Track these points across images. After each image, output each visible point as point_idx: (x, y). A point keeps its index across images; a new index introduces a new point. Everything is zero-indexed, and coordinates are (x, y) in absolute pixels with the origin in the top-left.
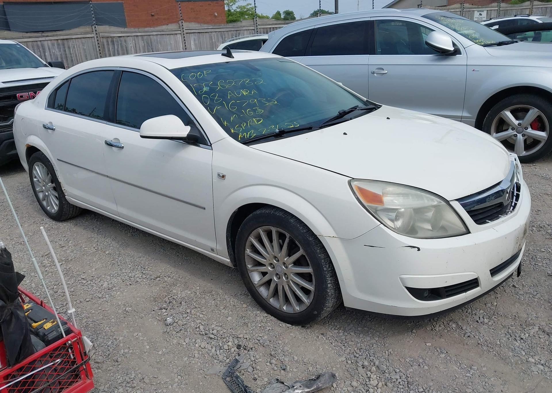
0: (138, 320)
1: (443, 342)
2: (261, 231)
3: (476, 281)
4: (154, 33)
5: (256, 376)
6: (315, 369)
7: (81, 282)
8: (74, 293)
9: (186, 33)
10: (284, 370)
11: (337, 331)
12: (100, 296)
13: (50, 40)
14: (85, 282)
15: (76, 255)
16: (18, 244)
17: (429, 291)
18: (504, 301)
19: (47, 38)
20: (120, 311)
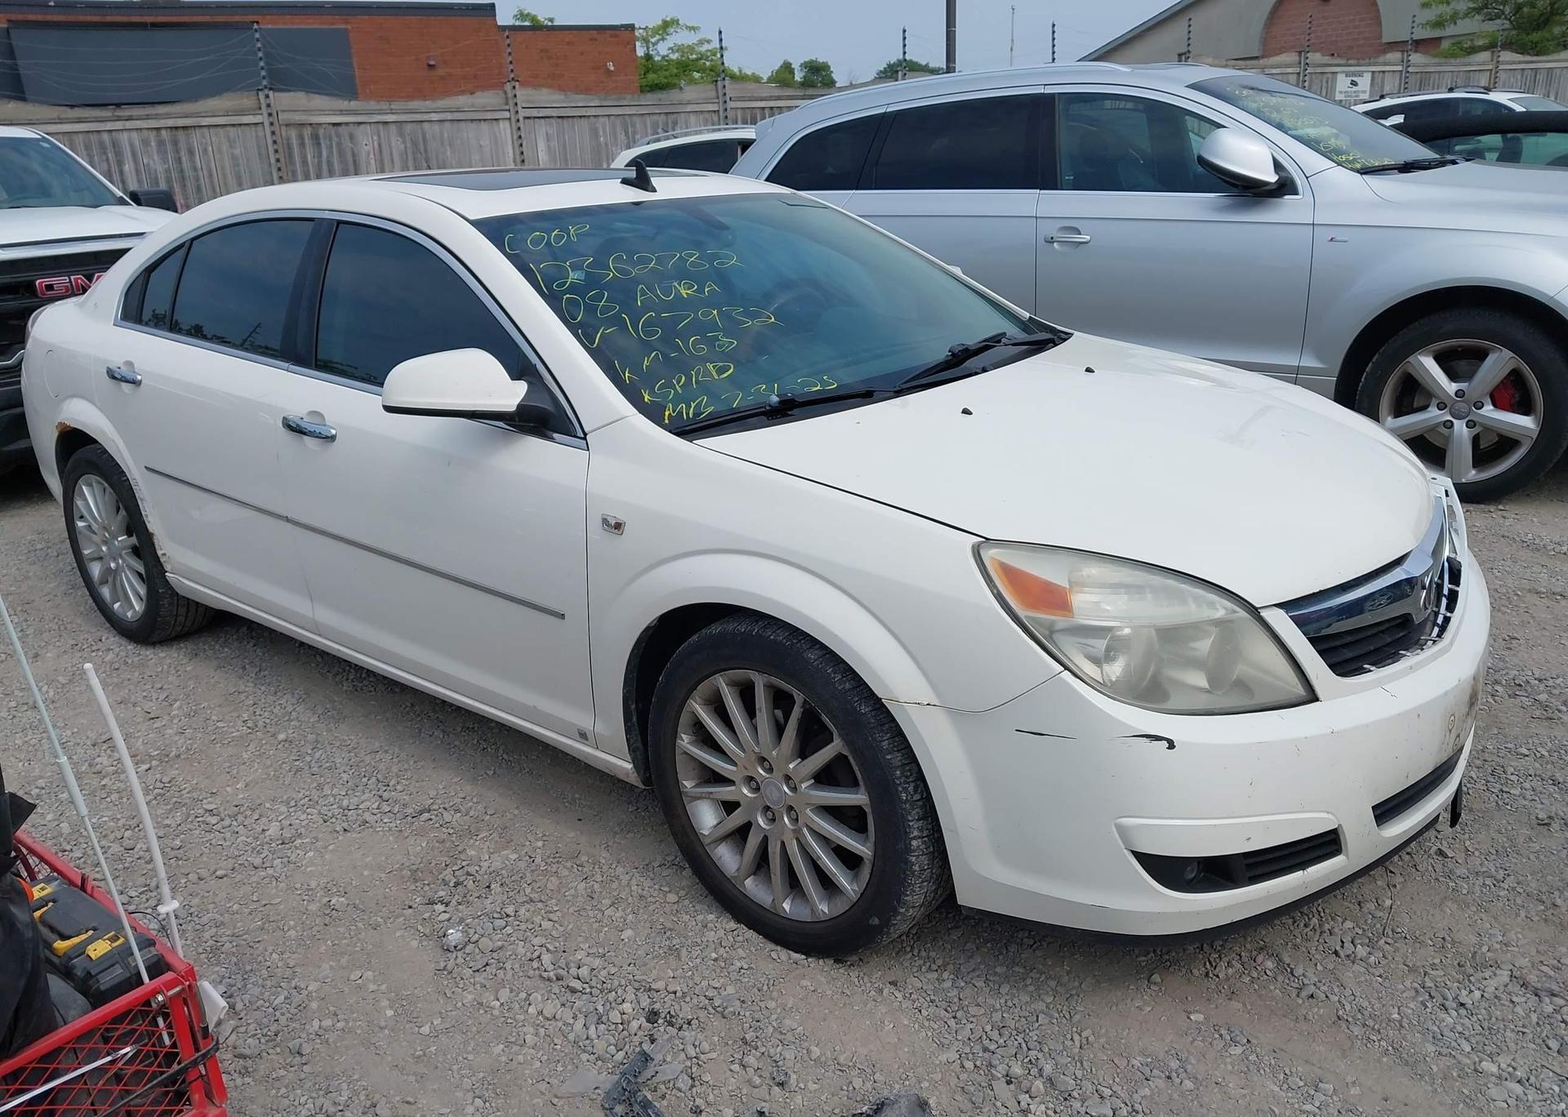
0: (363, 934)
1: (1239, 1010)
2: (721, 683)
3: (1333, 836)
4: (435, 117)
5: (699, 1102)
6: (869, 1085)
7: (203, 822)
8: (181, 851)
9: (525, 118)
10: (781, 1085)
11: (935, 975)
12: (258, 861)
13: (137, 129)
14: (214, 822)
15: (190, 742)
16: (26, 707)
17: (1199, 863)
18: (1413, 894)
19: (129, 124)
20: (313, 907)
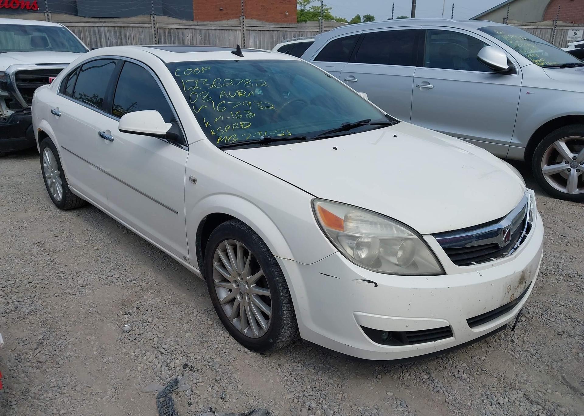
0: (97, 323)
1: (408, 393)
2: (226, 243)
3: (448, 329)
4: (213, 28)
5: (192, 401)
6: (255, 403)
7: (58, 276)
8: (47, 285)
9: (246, 30)
10: (223, 398)
11: (295, 364)
12: (71, 292)
13: (107, 26)
14: (62, 276)
15: (65, 246)
16: (16, 228)
17: (388, 333)
18: (495, 356)
19: (104, 25)
20: (83, 311)
